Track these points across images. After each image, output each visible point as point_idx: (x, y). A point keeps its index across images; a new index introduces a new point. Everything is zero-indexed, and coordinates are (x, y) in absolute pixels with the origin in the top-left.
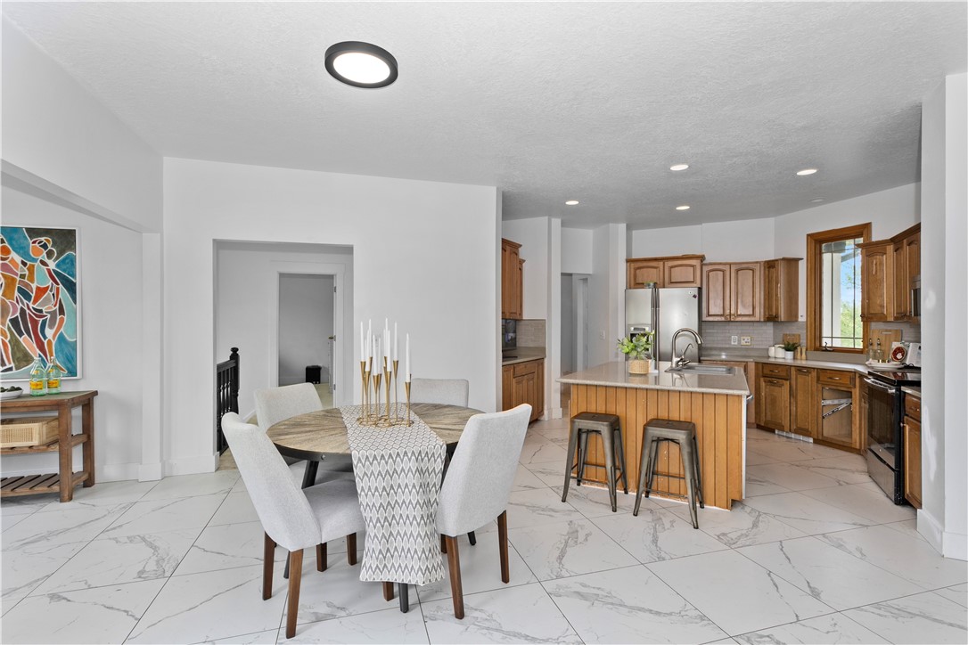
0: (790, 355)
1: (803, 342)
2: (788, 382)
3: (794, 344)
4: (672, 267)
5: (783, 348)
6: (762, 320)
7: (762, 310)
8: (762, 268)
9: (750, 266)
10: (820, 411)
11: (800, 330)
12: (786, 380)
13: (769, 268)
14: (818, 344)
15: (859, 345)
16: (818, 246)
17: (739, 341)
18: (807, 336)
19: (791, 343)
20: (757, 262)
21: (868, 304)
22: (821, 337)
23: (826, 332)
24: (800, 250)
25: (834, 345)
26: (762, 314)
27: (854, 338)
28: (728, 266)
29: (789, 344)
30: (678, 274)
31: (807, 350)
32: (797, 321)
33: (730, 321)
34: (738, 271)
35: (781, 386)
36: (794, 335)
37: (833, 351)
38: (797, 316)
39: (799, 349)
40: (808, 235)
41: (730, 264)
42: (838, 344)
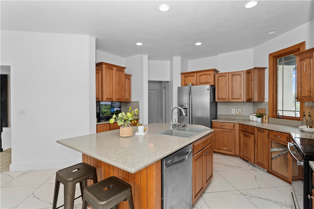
0: (259, 120)
1: (267, 112)
2: (253, 136)
3: (262, 114)
4: (200, 76)
5: (256, 116)
6: (245, 101)
7: (245, 96)
8: (245, 74)
9: (239, 73)
10: (270, 155)
11: (266, 106)
12: (253, 134)
13: (248, 73)
14: (275, 114)
15: (298, 115)
16: (275, 60)
17: (236, 112)
18: (269, 109)
19: (261, 113)
20: (242, 71)
21: (301, 90)
22: (276, 110)
23: (280, 107)
24: (265, 63)
25: (284, 115)
26: (245, 98)
27: (295, 111)
28: (228, 74)
29: (259, 114)
30: (203, 79)
31: (269, 117)
32: (264, 101)
33: (229, 102)
34: (232, 76)
35: (250, 137)
36: (262, 109)
37: (283, 118)
38: (264, 99)
39: (264, 116)
40: (270, 55)
41: (229, 73)
42: (286, 114)
